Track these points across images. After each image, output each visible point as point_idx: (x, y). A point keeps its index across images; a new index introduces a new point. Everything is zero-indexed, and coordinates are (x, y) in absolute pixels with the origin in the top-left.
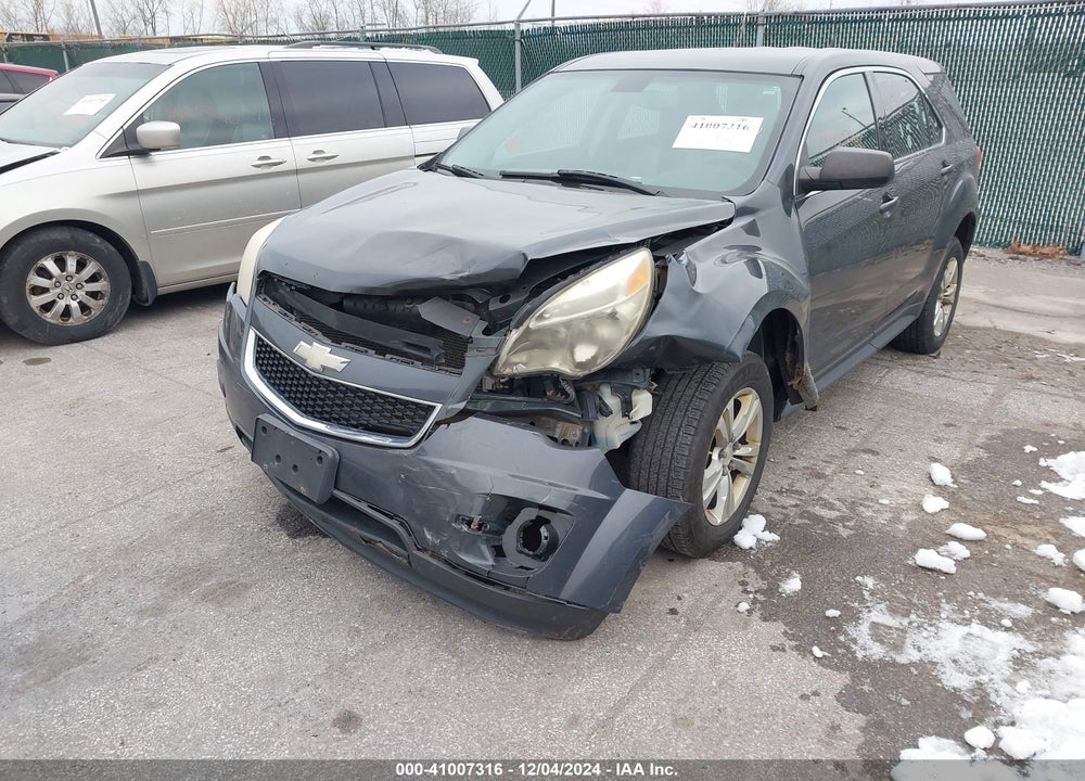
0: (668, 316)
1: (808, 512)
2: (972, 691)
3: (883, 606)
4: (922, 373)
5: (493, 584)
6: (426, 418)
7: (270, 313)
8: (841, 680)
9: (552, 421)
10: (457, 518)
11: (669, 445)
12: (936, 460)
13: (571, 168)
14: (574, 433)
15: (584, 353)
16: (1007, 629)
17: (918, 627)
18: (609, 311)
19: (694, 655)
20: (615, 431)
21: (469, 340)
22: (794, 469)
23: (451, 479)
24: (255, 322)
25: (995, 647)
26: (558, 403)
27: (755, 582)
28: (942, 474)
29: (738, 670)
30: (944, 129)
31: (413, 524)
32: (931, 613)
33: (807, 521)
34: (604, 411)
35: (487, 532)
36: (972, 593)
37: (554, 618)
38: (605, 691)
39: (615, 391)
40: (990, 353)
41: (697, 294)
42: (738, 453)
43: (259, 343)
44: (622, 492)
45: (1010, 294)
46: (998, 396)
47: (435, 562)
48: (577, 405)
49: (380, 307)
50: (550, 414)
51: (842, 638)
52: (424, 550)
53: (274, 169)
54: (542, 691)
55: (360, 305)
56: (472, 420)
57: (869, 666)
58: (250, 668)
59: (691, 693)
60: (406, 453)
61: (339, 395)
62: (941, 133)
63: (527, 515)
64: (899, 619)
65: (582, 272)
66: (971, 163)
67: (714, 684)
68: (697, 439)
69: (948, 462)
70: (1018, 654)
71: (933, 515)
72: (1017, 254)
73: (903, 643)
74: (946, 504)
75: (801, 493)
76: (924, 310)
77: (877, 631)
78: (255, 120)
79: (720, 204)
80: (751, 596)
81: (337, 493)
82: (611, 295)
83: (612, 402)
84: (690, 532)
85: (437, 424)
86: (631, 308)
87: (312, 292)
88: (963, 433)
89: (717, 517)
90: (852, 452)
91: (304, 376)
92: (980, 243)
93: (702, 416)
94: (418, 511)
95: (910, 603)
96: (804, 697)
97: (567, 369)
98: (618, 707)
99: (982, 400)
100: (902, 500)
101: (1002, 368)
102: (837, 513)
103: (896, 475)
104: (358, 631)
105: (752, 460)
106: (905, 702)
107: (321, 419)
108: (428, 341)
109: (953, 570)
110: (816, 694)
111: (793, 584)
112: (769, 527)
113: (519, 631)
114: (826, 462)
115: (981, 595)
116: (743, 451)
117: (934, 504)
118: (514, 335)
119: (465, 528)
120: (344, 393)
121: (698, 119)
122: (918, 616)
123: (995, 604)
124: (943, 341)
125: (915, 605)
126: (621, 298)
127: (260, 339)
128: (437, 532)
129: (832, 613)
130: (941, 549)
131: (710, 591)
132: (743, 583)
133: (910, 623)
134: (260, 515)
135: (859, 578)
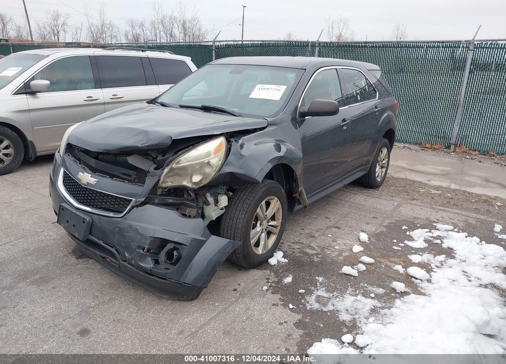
0: (231, 164)
1: (303, 251)
2: (350, 322)
3: (324, 289)
4: (369, 196)
5: (153, 275)
6: (128, 205)
7: (70, 160)
8: (298, 317)
9: (185, 207)
10: (139, 247)
11: (235, 218)
12: (364, 231)
13: (207, 104)
14: (194, 212)
15: (196, 178)
16: (372, 298)
17: (336, 297)
18: (206, 161)
19: (239, 308)
20: (213, 213)
21: (148, 172)
22: (302, 234)
23: (136, 230)
24: (64, 164)
25: (365, 305)
26: (188, 200)
27: (273, 278)
28: (364, 237)
29: (256, 313)
30: (377, 93)
31: (121, 249)
32: (342, 292)
33: (302, 255)
34: (207, 203)
35: (152, 253)
36: (362, 284)
37: (179, 291)
38: (198, 321)
39: (212, 195)
40: (401, 189)
41: (242, 156)
42: (270, 224)
43: (65, 174)
44: (210, 237)
45: (416, 165)
46: (398, 206)
47: (129, 266)
48: (195, 200)
49: (113, 158)
50: (183, 204)
51: (303, 301)
52: (124, 261)
53: (94, 102)
54: (171, 320)
55: (105, 157)
56: (148, 206)
57: (311, 312)
58: (46, 311)
59: (234, 322)
60: (119, 219)
61: (87, 192)
62: (376, 94)
63: (170, 246)
64: (329, 294)
65: (196, 145)
66: (392, 108)
67: (244, 318)
68: (246, 216)
69: (369, 233)
70: (373, 308)
71: (356, 253)
72: (424, 148)
73: (328, 303)
74: (362, 249)
75: (302, 243)
76: (370, 169)
77: (319, 299)
78: (87, 81)
79: (262, 120)
80: (270, 284)
81: (90, 236)
82: (208, 154)
83: (211, 199)
84: (245, 256)
85: (132, 208)
86: (216, 161)
87: (86, 152)
88: (379, 221)
89: (260, 251)
90: (329, 228)
91: (80, 187)
92: (410, 143)
93: (249, 206)
94: (123, 244)
95: (336, 288)
96: (281, 324)
97: (190, 185)
98: (201, 327)
99: (391, 208)
100: (344, 247)
101: (404, 195)
102: (316, 252)
103: (346, 238)
104: (97, 296)
105: (278, 228)
106: (322, 325)
107: (87, 205)
108: (131, 172)
109: (357, 275)
110: (286, 322)
111: (289, 279)
112: (284, 257)
113: (165, 297)
114: (317, 231)
115: (366, 285)
116: (272, 223)
117: (357, 249)
118: (166, 170)
119: (142, 251)
120: (96, 194)
121: (261, 86)
122: (337, 293)
123: (370, 288)
124: (382, 183)
125: (337, 289)
126: (212, 156)
127: (65, 172)
128: (130, 254)
129: (302, 291)
130: (355, 267)
131: (253, 282)
132: (268, 279)
133: (333, 296)
134: (65, 250)
135: (317, 278)
